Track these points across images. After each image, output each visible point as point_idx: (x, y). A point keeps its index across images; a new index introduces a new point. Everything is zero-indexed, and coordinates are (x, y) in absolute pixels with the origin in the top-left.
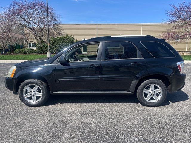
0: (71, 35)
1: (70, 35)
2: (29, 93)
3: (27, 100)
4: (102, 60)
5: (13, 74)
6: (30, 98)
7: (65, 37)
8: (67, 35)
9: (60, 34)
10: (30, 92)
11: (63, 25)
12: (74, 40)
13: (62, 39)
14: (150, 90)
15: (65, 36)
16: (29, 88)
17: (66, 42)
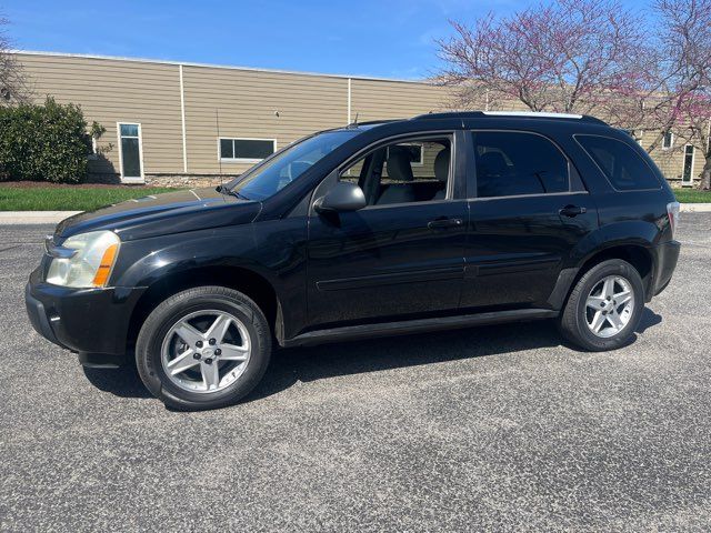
0: (67, 103)
1: (62, 101)
2: (190, 351)
3: (179, 383)
4: (469, 200)
5: (108, 273)
6: (194, 374)
7: (41, 110)
8: (50, 102)
9: (7, 97)
10: (193, 344)
11: (19, 58)
12: (86, 124)
13: (28, 119)
14: (602, 297)
15: (40, 102)
16: (189, 326)
17: (50, 131)
